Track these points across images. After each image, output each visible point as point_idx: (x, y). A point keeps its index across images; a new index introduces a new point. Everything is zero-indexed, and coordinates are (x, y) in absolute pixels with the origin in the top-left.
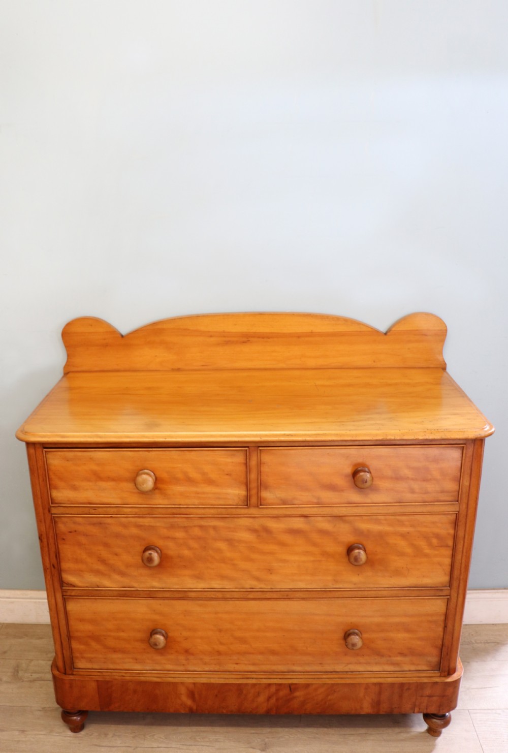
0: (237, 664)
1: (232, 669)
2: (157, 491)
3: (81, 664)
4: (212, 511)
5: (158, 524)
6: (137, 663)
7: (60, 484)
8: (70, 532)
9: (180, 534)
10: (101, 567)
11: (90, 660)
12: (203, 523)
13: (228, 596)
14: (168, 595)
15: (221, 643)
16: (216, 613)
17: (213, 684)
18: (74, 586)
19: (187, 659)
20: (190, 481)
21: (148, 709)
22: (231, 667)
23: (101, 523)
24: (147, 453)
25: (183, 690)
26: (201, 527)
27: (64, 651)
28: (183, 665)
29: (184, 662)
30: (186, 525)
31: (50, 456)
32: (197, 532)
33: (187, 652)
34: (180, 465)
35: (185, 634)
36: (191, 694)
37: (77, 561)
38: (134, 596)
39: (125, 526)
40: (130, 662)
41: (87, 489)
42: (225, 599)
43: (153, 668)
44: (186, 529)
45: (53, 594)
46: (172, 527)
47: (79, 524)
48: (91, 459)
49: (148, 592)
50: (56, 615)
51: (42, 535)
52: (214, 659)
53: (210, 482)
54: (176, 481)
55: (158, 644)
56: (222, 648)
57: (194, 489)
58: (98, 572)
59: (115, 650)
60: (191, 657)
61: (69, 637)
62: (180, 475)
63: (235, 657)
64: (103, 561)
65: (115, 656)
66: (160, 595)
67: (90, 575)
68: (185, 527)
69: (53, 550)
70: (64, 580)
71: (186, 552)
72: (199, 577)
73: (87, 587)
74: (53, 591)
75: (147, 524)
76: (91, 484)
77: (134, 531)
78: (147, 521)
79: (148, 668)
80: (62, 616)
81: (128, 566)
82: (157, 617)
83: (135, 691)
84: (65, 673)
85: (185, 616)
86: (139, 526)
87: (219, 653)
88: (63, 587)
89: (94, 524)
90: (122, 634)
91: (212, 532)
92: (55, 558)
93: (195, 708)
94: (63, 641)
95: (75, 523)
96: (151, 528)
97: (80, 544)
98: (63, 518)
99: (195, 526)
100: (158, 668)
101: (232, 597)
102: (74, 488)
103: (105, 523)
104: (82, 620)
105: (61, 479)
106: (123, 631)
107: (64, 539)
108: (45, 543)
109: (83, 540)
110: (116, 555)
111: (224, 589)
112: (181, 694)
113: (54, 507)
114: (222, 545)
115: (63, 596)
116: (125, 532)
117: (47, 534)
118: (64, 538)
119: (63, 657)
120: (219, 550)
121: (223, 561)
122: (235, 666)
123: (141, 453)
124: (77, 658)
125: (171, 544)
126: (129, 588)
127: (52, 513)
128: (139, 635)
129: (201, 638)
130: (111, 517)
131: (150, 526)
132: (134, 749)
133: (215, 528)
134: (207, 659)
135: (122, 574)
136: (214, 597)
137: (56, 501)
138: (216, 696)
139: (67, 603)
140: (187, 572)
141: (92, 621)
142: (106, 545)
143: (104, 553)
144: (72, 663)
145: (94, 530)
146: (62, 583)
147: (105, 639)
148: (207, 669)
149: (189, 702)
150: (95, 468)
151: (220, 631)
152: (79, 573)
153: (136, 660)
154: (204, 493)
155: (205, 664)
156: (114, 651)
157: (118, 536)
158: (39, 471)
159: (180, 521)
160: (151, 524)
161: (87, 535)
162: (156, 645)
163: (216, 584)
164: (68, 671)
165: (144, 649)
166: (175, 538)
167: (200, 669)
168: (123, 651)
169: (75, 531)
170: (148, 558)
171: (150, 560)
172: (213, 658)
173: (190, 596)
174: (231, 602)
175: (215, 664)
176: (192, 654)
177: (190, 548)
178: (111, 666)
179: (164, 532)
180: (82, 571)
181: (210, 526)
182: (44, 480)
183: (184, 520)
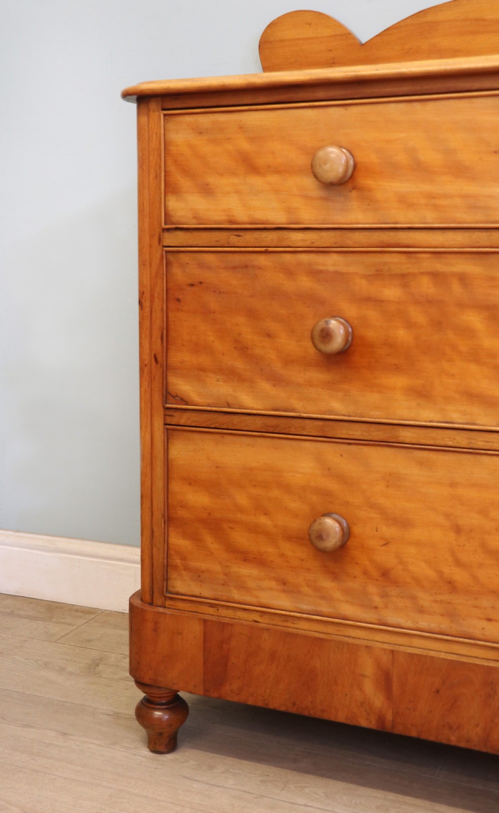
0: (489, 620)
1: (477, 633)
2: (354, 193)
3: (182, 584)
4: (459, 238)
5: (352, 269)
6: (284, 591)
7: (184, 183)
8: (192, 285)
9: (391, 292)
10: (240, 365)
11: (199, 576)
12: (439, 266)
13: (480, 444)
14: (357, 432)
15: (458, 563)
16: (453, 485)
17: (432, 658)
18: (187, 404)
19: (384, 595)
20: (420, 169)
21: (294, 704)
22: (477, 627)
23: (246, 267)
24: (341, 110)
25: (368, 667)
26: (435, 276)
27: (155, 549)
28: (376, 608)
29: (377, 600)
30: (405, 271)
31: (173, 124)
32: (426, 287)
33: (385, 574)
34: (402, 135)
35: (388, 531)
36: (385, 680)
37: (198, 348)
38: (293, 431)
39: (289, 272)
40: (271, 589)
41: (229, 193)
42: (474, 451)
43: (314, 608)
44: (404, 278)
45: (149, 420)
46: (378, 275)
47: (209, 268)
48: (241, 128)
49: (320, 423)
50: (149, 469)
51: (143, 293)
52: (441, 602)
53: (460, 170)
54: (393, 170)
55: (325, 537)
56: (459, 576)
57: (427, 188)
58: (231, 374)
59: (246, 557)
60: (393, 591)
61: (169, 519)
62: (401, 158)
63: (486, 602)
64: (243, 349)
65: (246, 571)
66: (344, 431)
67: (218, 381)
68: (403, 276)
69: (158, 322)
70: (171, 389)
71: (402, 334)
72: (422, 394)
73: (209, 406)
74: (149, 415)
75: (331, 269)
76: (235, 180)
77: (305, 283)
78: (331, 263)
79: (305, 607)
80: (159, 470)
81: (288, 361)
82: (332, 485)
83: (273, 656)
84: (151, 604)
85: (388, 487)
86: (314, 273)
87: (452, 586)
88: (166, 403)
89: (234, 268)
90: (263, 520)
91: (456, 288)
92: (159, 341)
93: (389, 717)
94: (155, 529)
95: (201, 265)
96: (339, 277)
97: (206, 313)
98: (182, 255)
99: (422, 273)
100: (325, 609)
101: (488, 446)
102: (207, 191)
103: (253, 266)
104: (192, 481)
105: (186, 172)
106: (265, 514)
107: (179, 300)
108: (147, 310)
109: (212, 302)
110: (269, 336)
111: (472, 424)
112: (363, 675)
113: (168, 230)
114: (474, 320)
115: (165, 424)
116: (288, 285)
117: (151, 290)
118: (180, 297)
119: (153, 565)
120: (467, 332)
121: (475, 356)
122: (485, 624)
123: (331, 110)
124: (176, 567)
125: (373, 314)
126: (285, 411)
127: (165, 244)
128: (295, 524)
129: (418, 544)
130: (266, 252)
131: (336, 272)
132: (257, 798)
133: (463, 278)
134: (425, 599)
135: (276, 380)
136: (450, 443)
137: (174, 219)
138: (438, 691)
139: (170, 441)
140: (399, 381)
141: (212, 486)
142: (252, 314)
143: (247, 333)
144: (167, 579)
145: (233, 281)
146: (167, 394)
147: (230, 528)
148: (423, 624)
149: (378, 701)
150: (245, 146)
151: (458, 530)
152: (199, 373)
153: (284, 584)
154: (445, 196)
155: (421, 611)
156: (245, 560)
157: (275, 294)
158: (151, 158)
159: (395, 262)
160: (338, 268)
161: (220, 293)
162: (320, 537)
163: (457, 415)
164: (158, 600)
165: (302, 560)
166: (383, 301)
167: (409, 624)
168: (260, 561)
169: (201, 283)
170: (322, 330)
171: (326, 335)
172: (439, 598)
173: (401, 439)
174: (486, 459)
175: (442, 615)
176: (396, 583)
177: (410, 325)
178: (237, 595)
179: (362, 286)
180: (203, 369)
181: (454, 274)
182: (157, 177)
183: (402, 258)
